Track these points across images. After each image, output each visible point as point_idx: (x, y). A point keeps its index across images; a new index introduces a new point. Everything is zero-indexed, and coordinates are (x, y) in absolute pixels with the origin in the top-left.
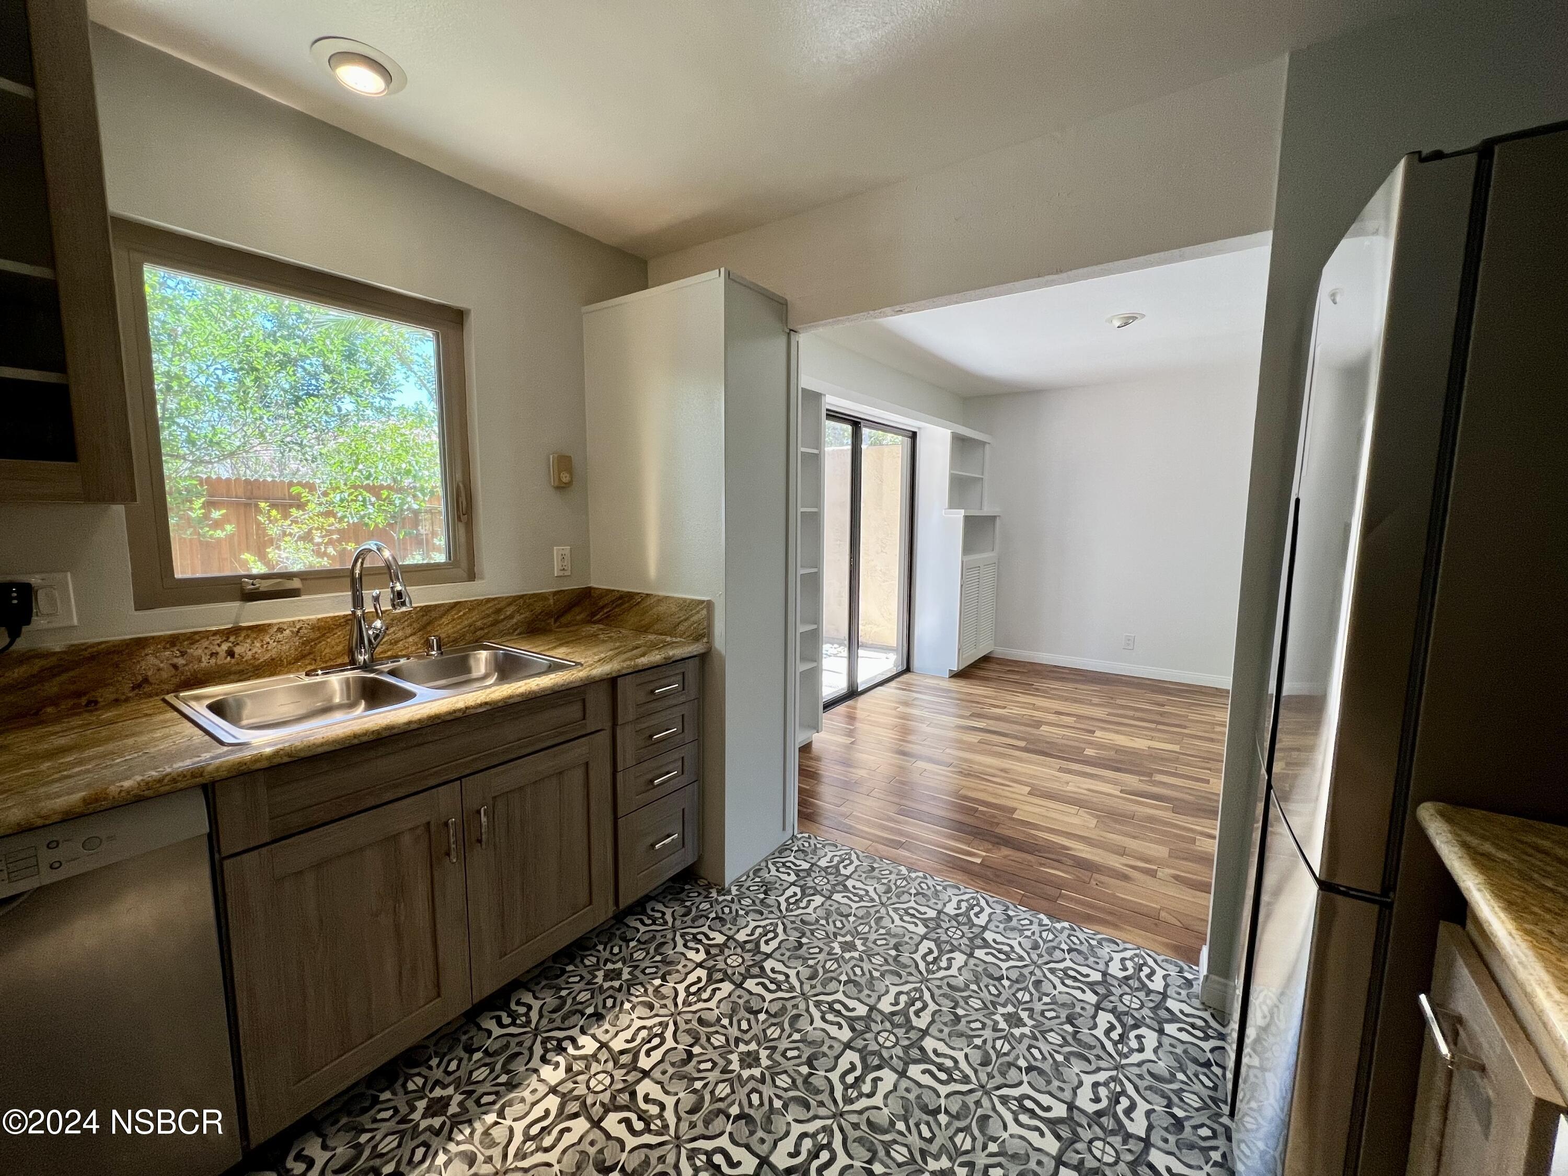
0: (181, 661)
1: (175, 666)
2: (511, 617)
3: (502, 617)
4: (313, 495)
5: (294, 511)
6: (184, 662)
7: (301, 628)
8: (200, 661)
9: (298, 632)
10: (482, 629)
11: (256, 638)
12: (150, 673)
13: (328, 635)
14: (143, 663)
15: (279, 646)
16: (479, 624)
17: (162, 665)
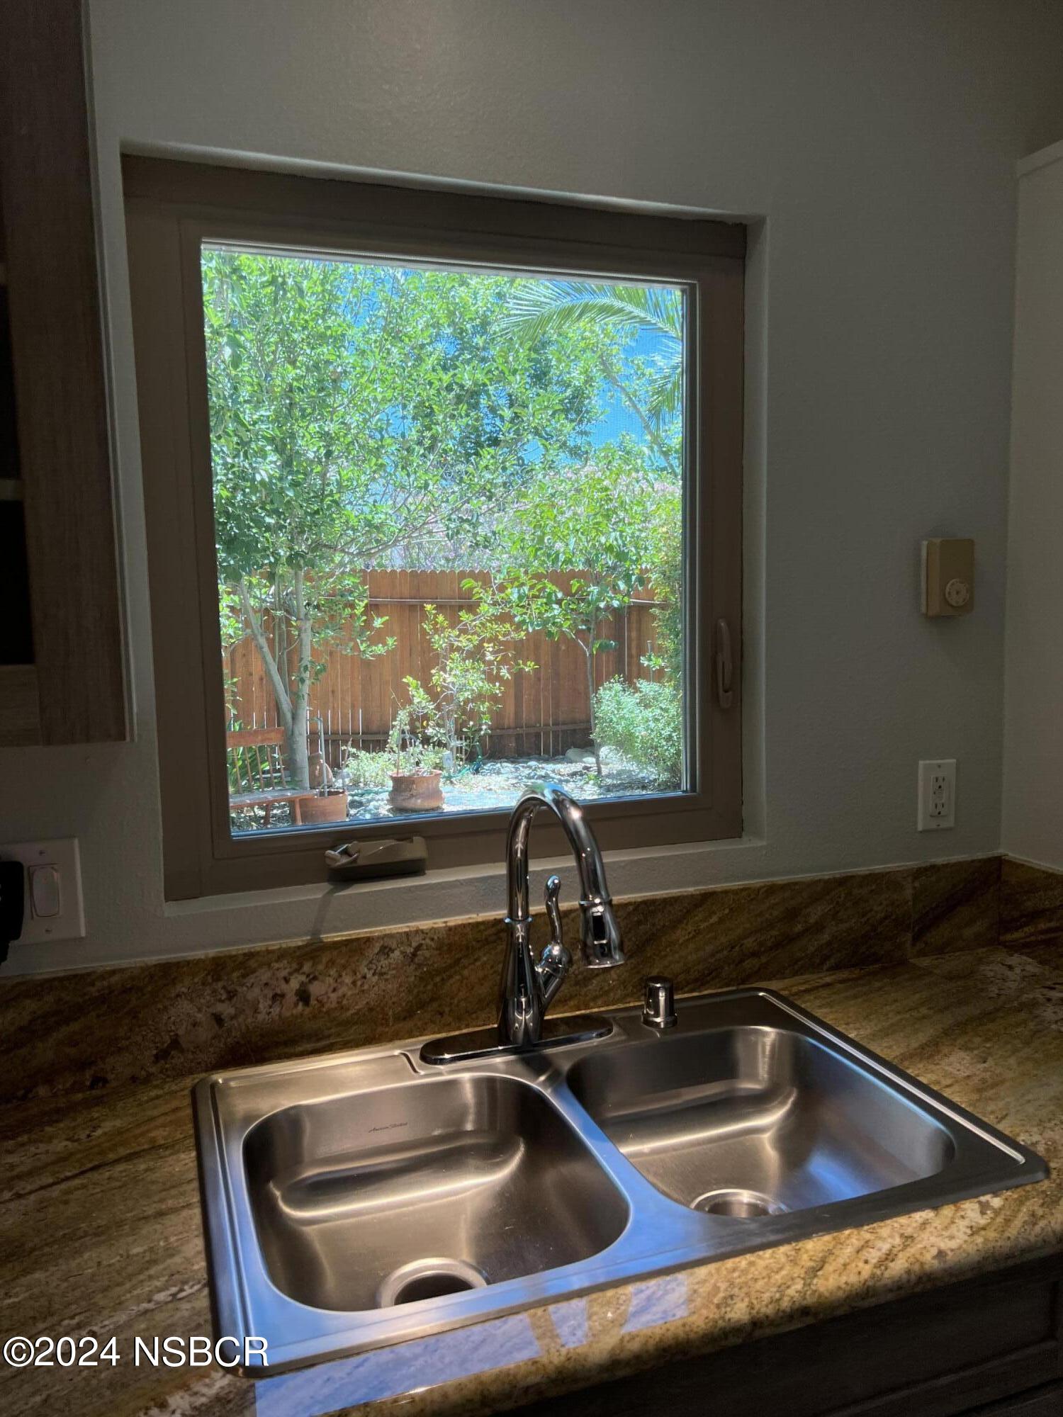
0: (226, 1009)
1: (218, 1019)
2: (819, 927)
3: (799, 928)
4: (486, 592)
5: (464, 616)
6: (232, 1011)
7: (419, 948)
8: (256, 1011)
9: (414, 955)
10: (754, 954)
11: (344, 967)
12: (180, 1032)
13: (465, 962)
14: (172, 1011)
15: (382, 985)
16: (750, 943)
17: (199, 1015)
